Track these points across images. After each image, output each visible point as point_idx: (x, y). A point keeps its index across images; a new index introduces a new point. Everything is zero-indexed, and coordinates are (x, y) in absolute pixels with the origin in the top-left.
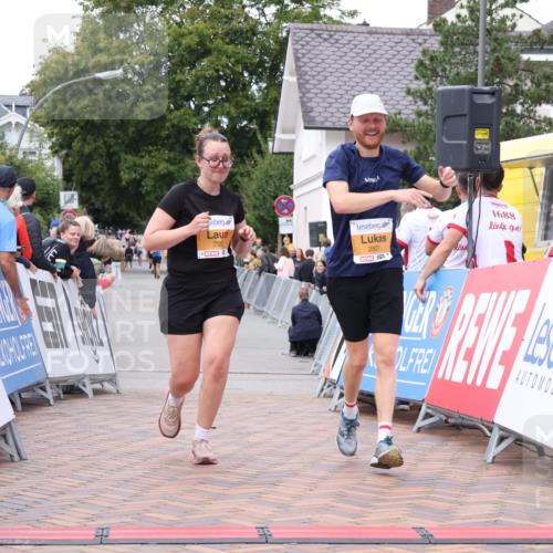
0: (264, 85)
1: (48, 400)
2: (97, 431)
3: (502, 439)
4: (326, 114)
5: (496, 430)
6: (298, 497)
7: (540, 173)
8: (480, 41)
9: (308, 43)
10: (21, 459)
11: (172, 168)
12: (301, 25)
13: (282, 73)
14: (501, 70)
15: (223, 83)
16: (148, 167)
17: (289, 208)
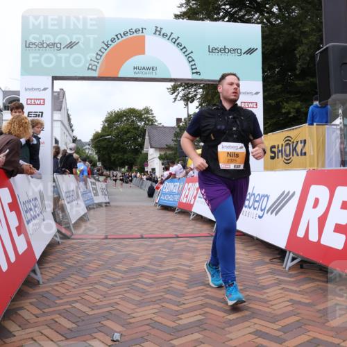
1: (95, 208)
3: (194, 215)
4: (155, 145)
5: (192, 212)
6: (149, 228)
10: (89, 220)
12: (149, 126)
13: (145, 136)
17: (147, 165)
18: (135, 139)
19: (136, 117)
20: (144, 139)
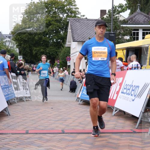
0: (64, 32)
1: (16, 102)
2: (27, 109)
3: (116, 110)
4: (77, 38)
5: (115, 108)
6: (71, 123)
7: (125, 51)
8: (112, 22)
9: (73, 22)
10: (9, 115)
11: (44, 50)
12: (72, 18)
13: (68, 29)
14: (116, 29)
15: (55, 31)
16: (39, 50)
17: (70, 59)
18: (58, 32)
19: (58, 9)
20: (66, 32)
